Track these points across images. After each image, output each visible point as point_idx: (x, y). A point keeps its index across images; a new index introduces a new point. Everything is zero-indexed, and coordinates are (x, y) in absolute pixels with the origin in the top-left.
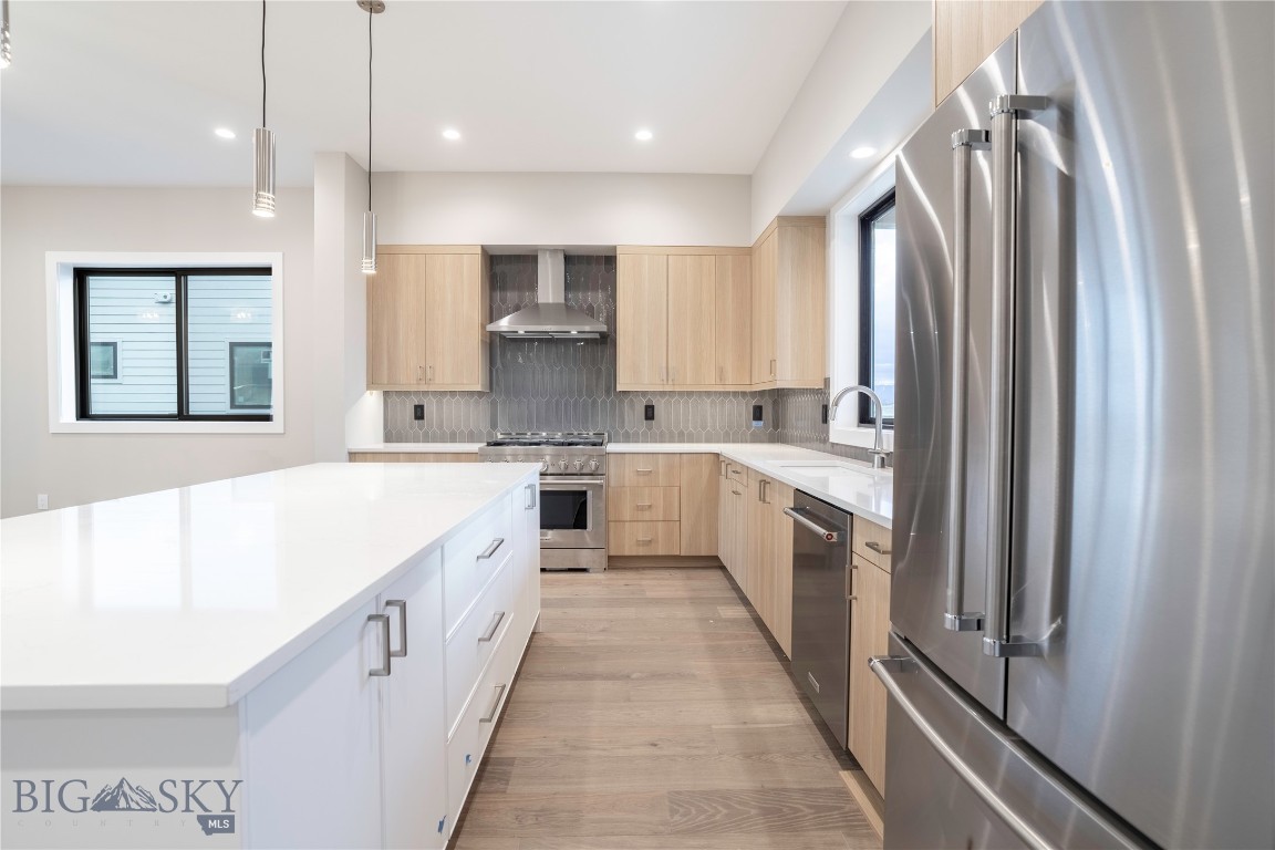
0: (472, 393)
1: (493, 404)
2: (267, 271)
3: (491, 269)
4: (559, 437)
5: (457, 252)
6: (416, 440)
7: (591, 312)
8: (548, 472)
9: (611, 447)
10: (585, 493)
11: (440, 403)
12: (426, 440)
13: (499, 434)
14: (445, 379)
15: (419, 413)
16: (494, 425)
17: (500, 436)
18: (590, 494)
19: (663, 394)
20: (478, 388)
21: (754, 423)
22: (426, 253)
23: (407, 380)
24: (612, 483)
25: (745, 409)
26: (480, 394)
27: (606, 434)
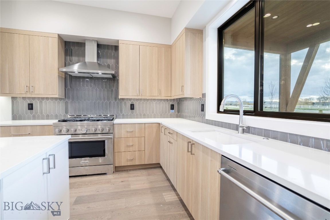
0: (56, 99)
1: (66, 103)
3: (65, 47)
4: (94, 116)
5: (46, 36)
6: (29, 119)
7: (109, 67)
8: (87, 133)
9: (116, 121)
10: (104, 141)
11: (41, 102)
12: (34, 118)
13: (69, 116)
14: (40, 91)
15: (31, 107)
16: (67, 112)
17: (69, 117)
18: (106, 142)
19: (137, 100)
20: (57, 96)
21: (171, 111)
22: (29, 35)
23: (20, 91)
24: (116, 136)
25: (168, 106)
26: (60, 99)
27: (115, 115)
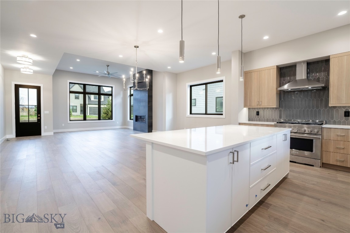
0: (273, 108)
1: (280, 111)
2: (222, 81)
3: (280, 72)
4: (304, 121)
5: (269, 69)
6: (257, 121)
8: (298, 132)
9: (324, 126)
10: (312, 140)
11: (264, 111)
12: (260, 121)
13: (282, 120)
14: (265, 104)
15: (258, 113)
16: (280, 117)
17: (282, 121)
18: (314, 140)
20: (275, 107)
22: (260, 71)
23: (254, 105)
24: (325, 138)
26: (276, 108)
27: (324, 121)
